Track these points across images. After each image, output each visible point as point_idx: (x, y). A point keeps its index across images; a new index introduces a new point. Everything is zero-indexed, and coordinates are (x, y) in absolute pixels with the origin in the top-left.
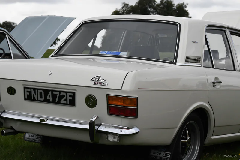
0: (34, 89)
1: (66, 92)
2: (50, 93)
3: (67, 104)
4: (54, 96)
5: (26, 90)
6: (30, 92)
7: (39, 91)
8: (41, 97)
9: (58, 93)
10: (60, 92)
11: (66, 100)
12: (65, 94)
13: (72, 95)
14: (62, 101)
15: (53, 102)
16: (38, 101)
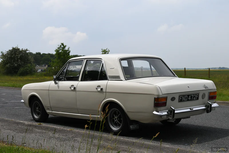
0: (184, 96)
1: (196, 94)
2: (190, 96)
3: (196, 100)
4: (191, 97)
5: (180, 97)
6: (182, 98)
7: (186, 96)
8: (186, 99)
9: (193, 95)
10: (194, 95)
11: (196, 98)
12: (195, 95)
13: (198, 95)
14: (194, 99)
15: (191, 100)
16: (185, 101)
